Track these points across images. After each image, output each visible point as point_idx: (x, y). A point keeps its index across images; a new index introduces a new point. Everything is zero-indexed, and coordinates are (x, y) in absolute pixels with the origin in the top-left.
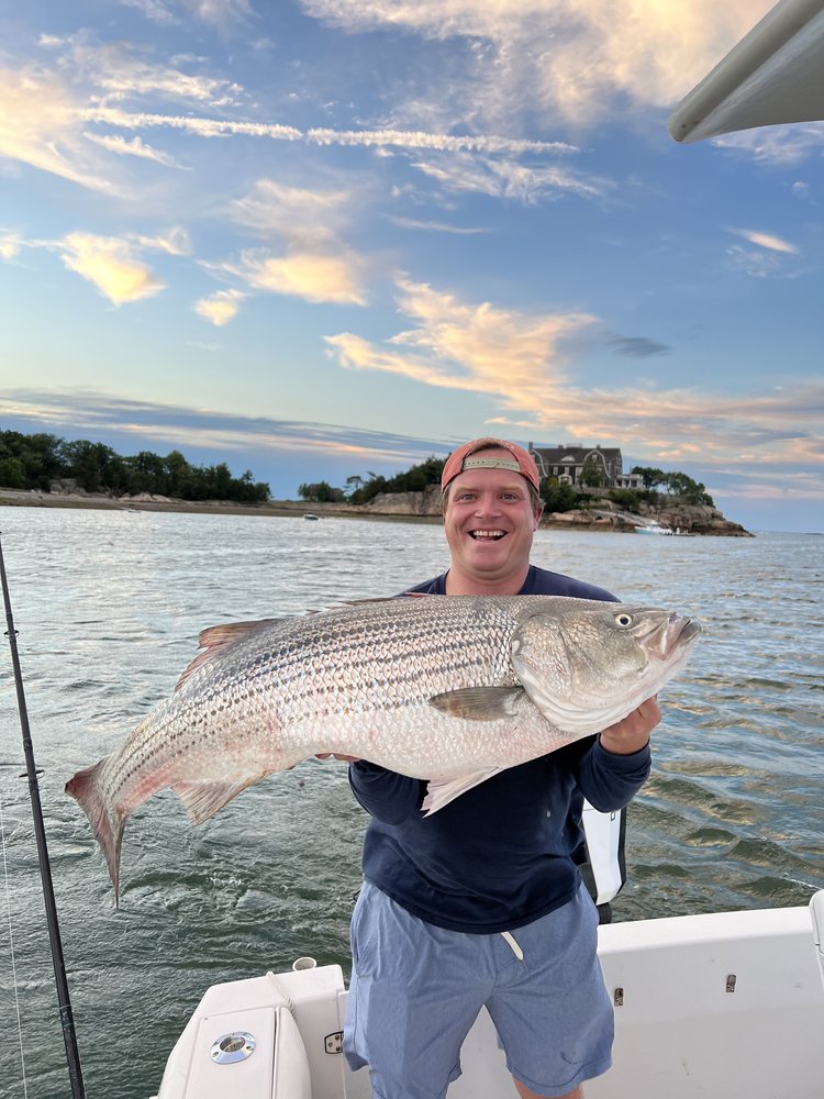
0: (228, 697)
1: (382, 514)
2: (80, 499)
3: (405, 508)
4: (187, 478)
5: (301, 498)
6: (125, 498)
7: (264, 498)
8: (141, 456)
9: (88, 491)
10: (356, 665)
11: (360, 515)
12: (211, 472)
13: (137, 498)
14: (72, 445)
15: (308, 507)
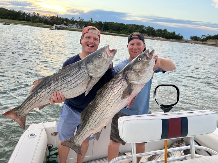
0: (46, 92)
1: (208, 44)
2: (148, 37)
3: (214, 43)
4: (167, 34)
5: (190, 39)
6: (155, 38)
7: (182, 39)
8: (159, 30)
9: (149, 36)
10: (65, 83)
11: (203, 44)
12: (172, 33)
13: (157, 38)
14: (147, 27)
15: (191, 41)
